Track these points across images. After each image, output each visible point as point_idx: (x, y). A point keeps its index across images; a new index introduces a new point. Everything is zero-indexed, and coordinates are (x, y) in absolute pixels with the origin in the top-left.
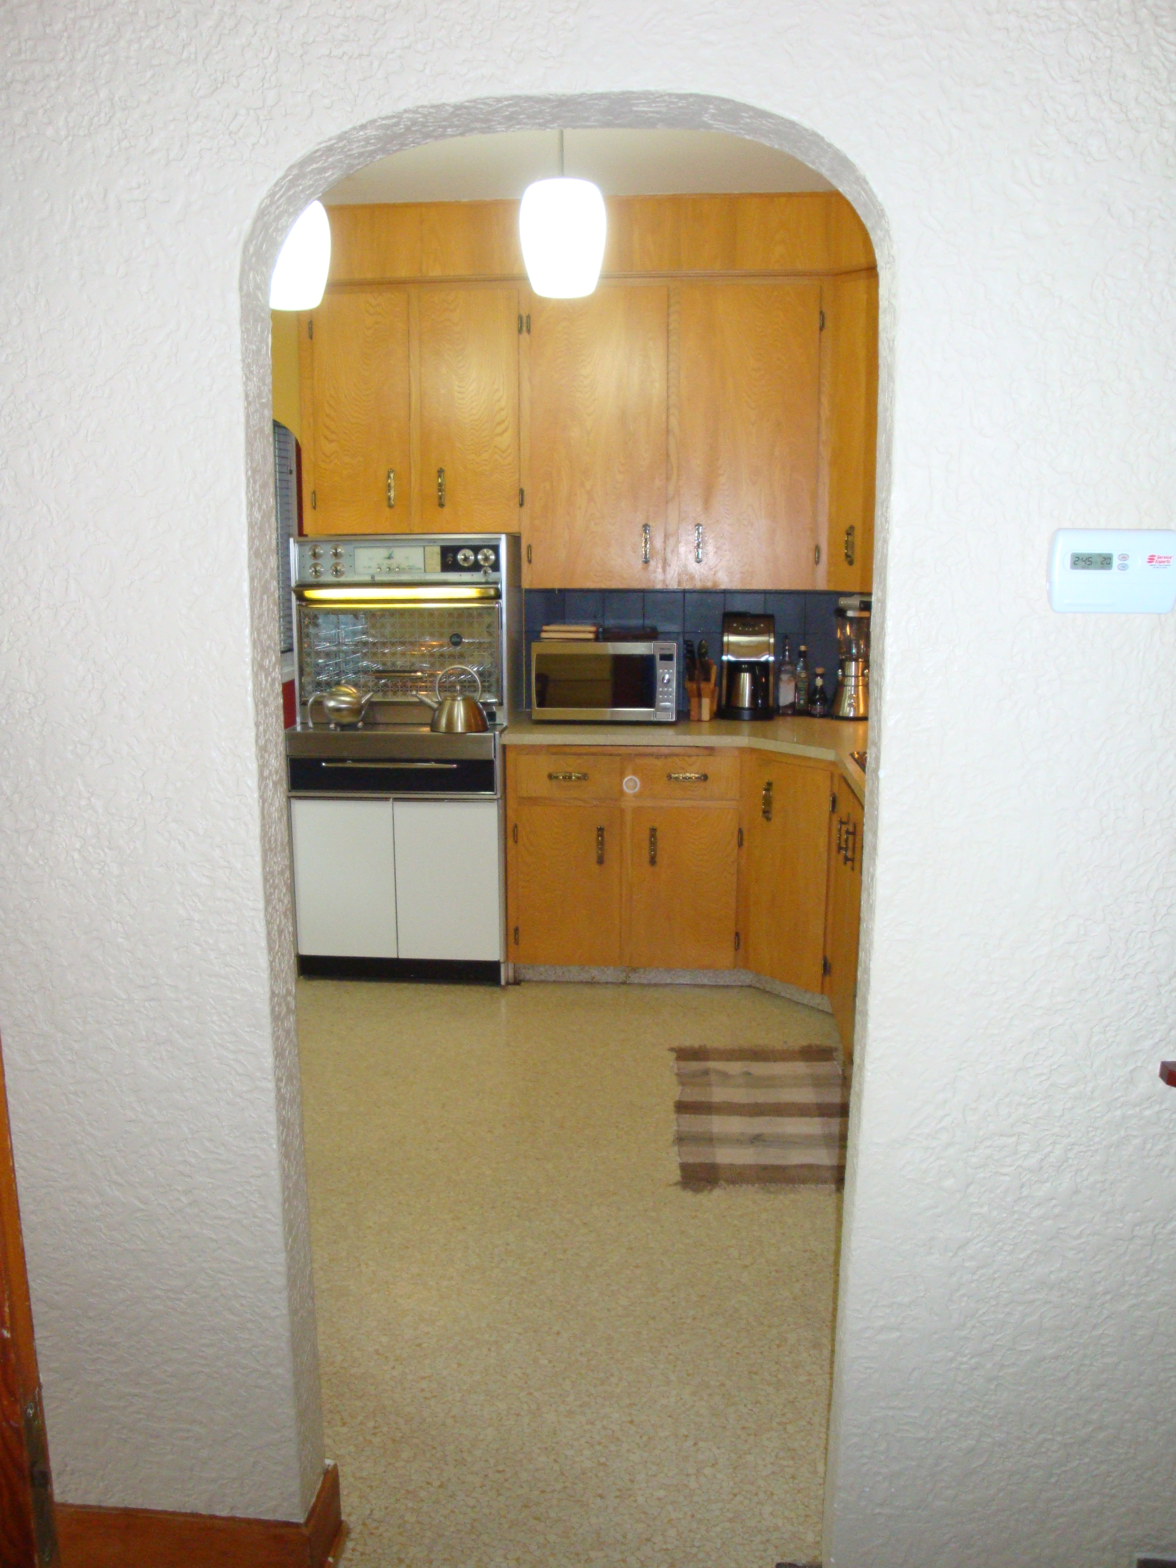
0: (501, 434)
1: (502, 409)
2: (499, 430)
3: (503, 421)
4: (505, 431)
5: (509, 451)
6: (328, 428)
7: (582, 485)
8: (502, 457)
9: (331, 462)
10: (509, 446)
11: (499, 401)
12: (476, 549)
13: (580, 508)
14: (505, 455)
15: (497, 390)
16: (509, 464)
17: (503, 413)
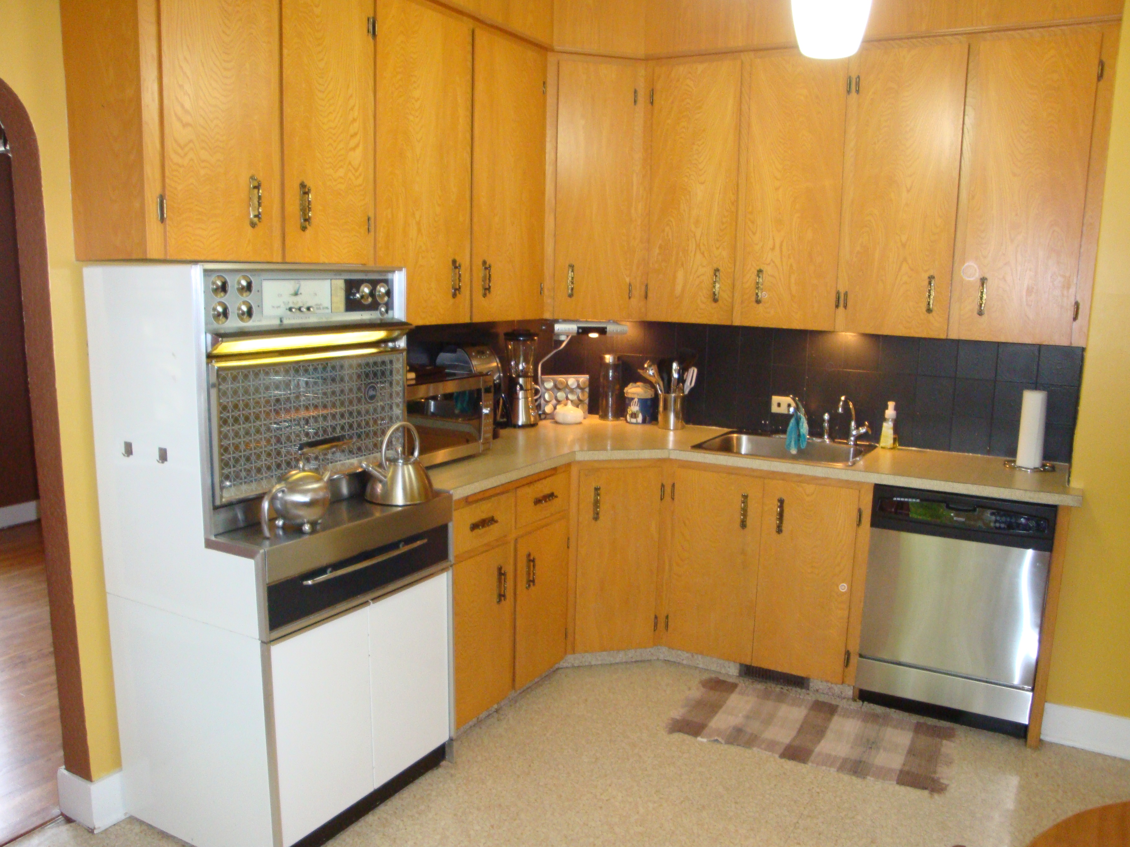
0: (353, 149)
1: (354, 120)
2: (353, 143)
3: (356, 134)
4: (357, 146)
5: (360, 169)
6: (183, 106)
7: (413, 214)
8: (354, 175)
9: (186, 154)
10: (360, 165)
11: (352, 109)
12: (374, 284)
13: (412, 239)
14: (357, 174)
15: (351, 96)
16: (361, 185)
17: (356, 125)
